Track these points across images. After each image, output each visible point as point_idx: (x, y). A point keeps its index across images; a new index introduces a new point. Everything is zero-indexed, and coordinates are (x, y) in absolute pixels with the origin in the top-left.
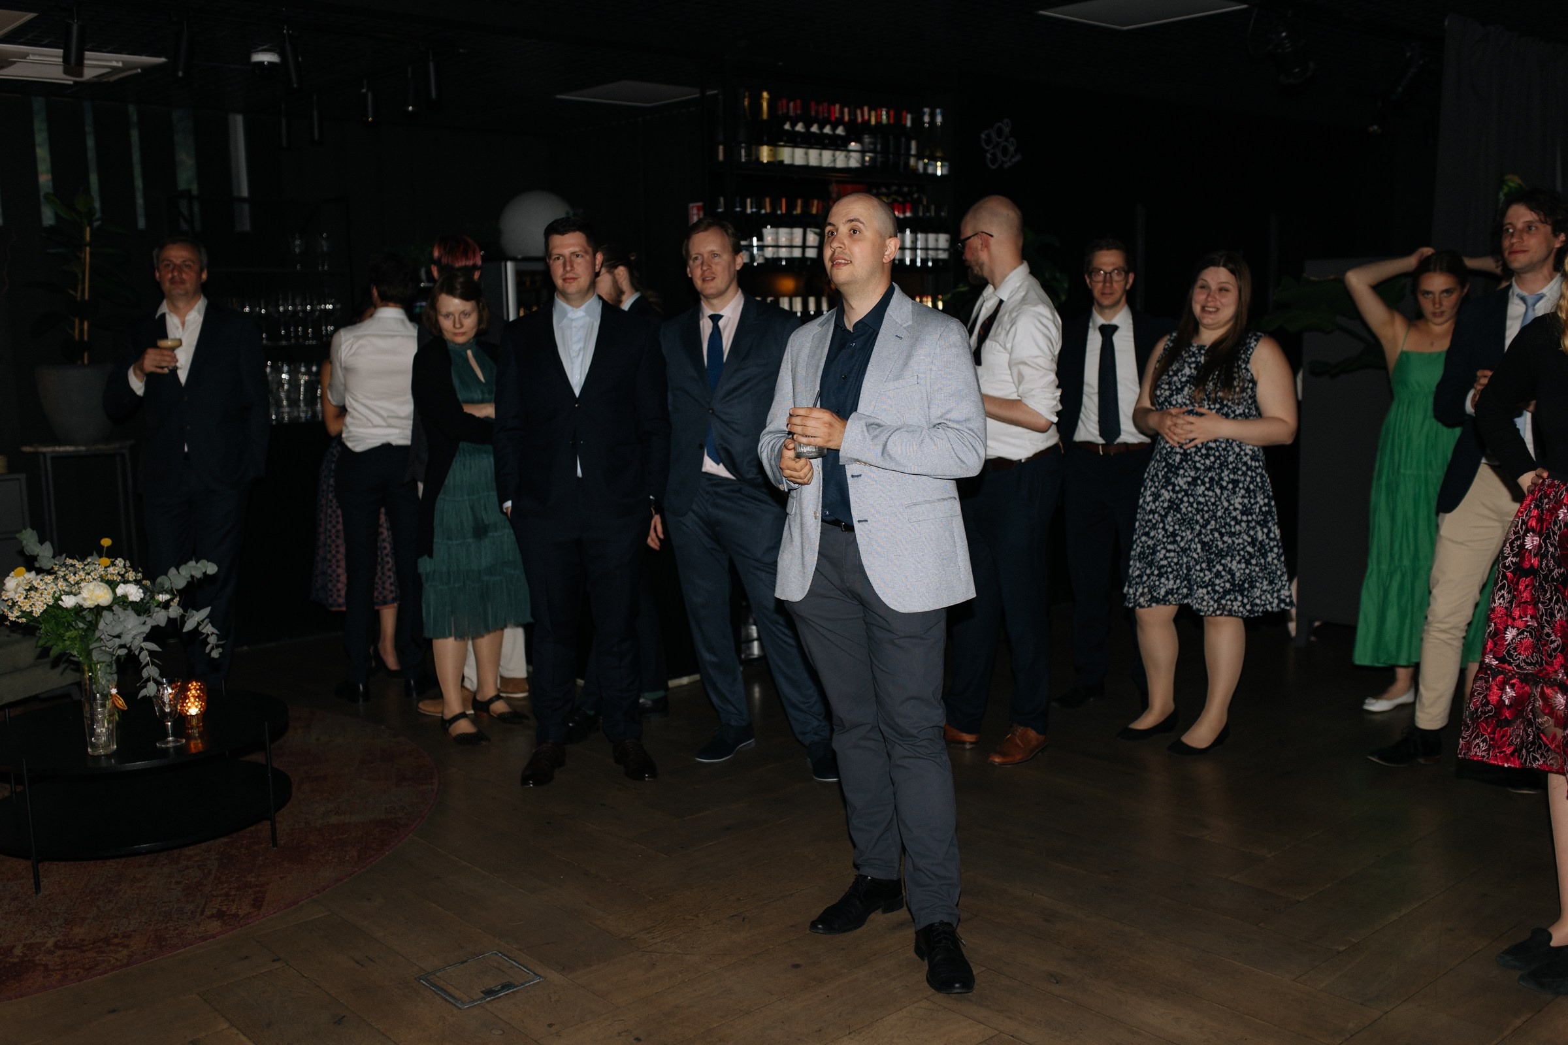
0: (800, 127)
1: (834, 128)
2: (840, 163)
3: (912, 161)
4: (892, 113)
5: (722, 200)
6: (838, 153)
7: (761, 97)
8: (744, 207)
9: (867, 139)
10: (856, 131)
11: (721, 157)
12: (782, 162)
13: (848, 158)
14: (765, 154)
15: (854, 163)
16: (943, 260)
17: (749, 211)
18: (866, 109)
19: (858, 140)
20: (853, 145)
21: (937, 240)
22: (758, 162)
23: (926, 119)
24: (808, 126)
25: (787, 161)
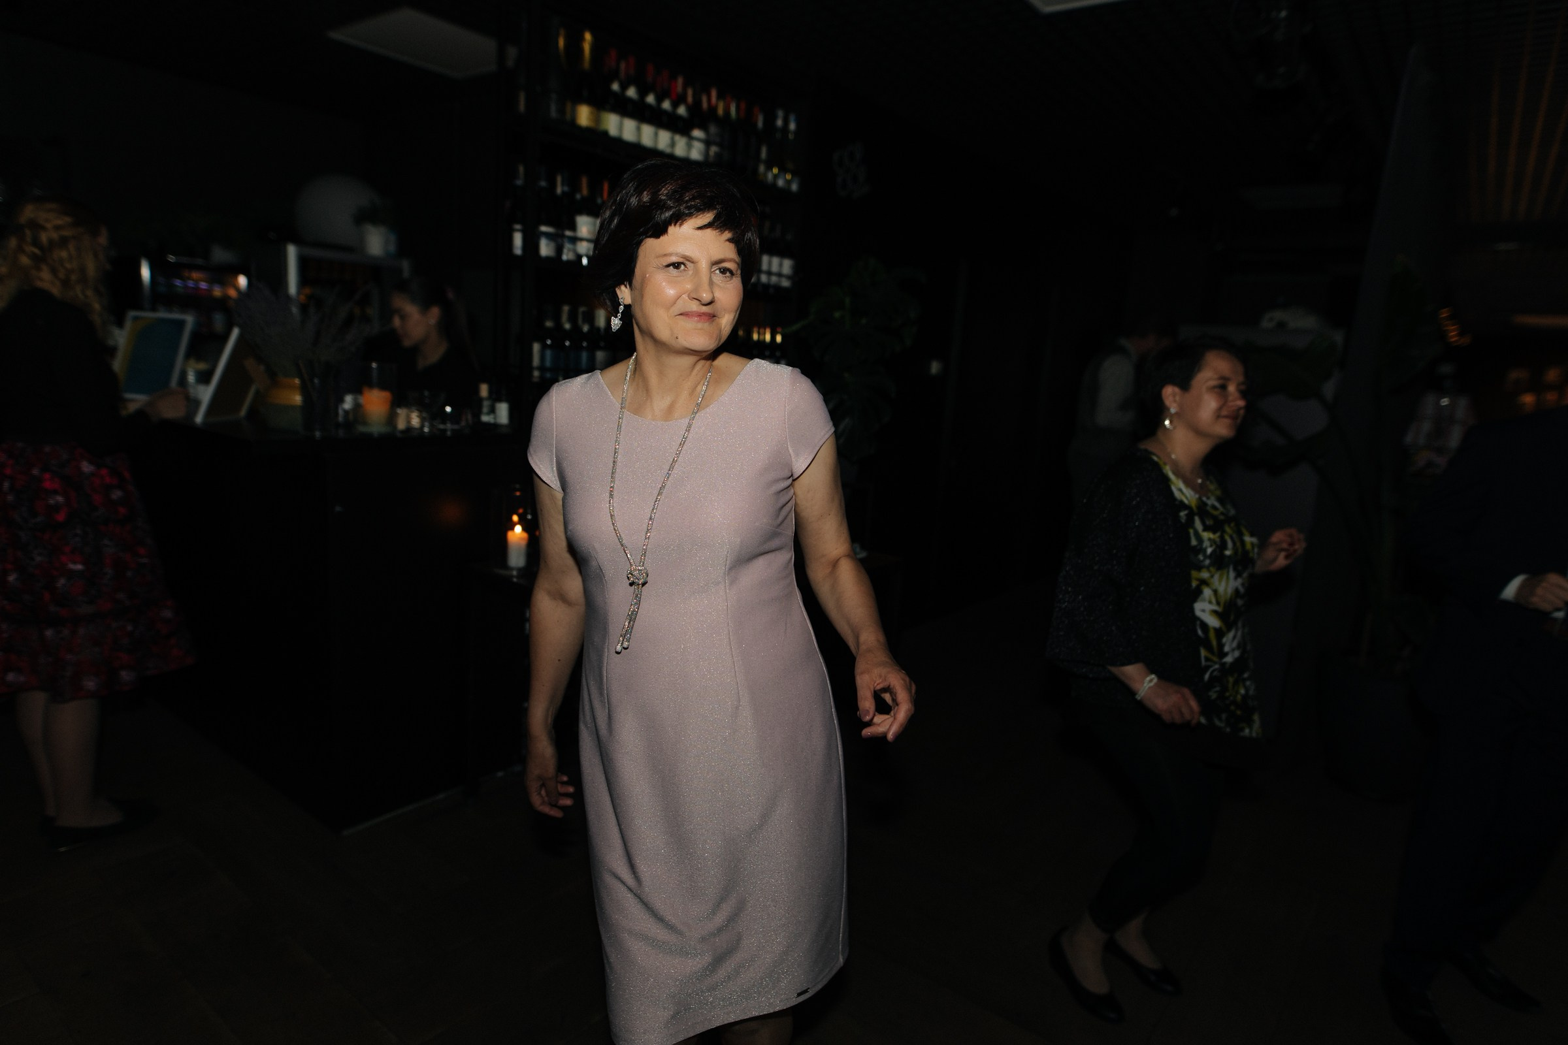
0: (631, 92)
1: (675, 105)
2: (680, 150)
3: (762, 168)
4: (743, 106)
5: (521, 169)
6: (677, 138)
7: (582, 39)
8: (553, 185)
9: (713, 129)
10: (699, 118)
11: (522, 107)
12: (605, 134)
13: (689, 146)
14: (584, 115)
15: (696, 154)
16: (785, 289)
17: (559, 190)
18: (714, 93)
19: (703, 127)
20: (697, 133)
21: (781, 265)
22: (573, 123)
23: (779, 123)
24: (643, 93)
25: (613, 131)
